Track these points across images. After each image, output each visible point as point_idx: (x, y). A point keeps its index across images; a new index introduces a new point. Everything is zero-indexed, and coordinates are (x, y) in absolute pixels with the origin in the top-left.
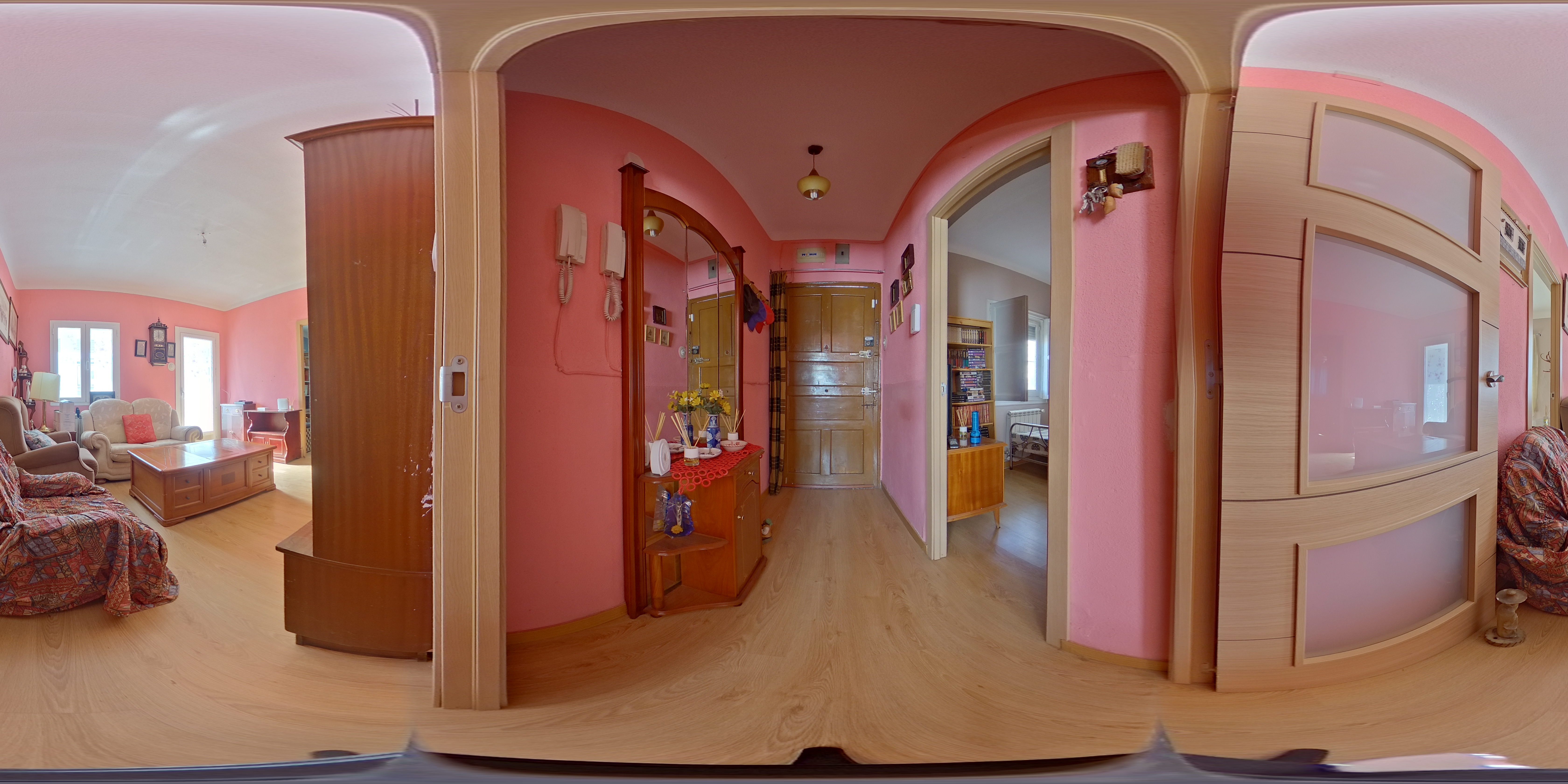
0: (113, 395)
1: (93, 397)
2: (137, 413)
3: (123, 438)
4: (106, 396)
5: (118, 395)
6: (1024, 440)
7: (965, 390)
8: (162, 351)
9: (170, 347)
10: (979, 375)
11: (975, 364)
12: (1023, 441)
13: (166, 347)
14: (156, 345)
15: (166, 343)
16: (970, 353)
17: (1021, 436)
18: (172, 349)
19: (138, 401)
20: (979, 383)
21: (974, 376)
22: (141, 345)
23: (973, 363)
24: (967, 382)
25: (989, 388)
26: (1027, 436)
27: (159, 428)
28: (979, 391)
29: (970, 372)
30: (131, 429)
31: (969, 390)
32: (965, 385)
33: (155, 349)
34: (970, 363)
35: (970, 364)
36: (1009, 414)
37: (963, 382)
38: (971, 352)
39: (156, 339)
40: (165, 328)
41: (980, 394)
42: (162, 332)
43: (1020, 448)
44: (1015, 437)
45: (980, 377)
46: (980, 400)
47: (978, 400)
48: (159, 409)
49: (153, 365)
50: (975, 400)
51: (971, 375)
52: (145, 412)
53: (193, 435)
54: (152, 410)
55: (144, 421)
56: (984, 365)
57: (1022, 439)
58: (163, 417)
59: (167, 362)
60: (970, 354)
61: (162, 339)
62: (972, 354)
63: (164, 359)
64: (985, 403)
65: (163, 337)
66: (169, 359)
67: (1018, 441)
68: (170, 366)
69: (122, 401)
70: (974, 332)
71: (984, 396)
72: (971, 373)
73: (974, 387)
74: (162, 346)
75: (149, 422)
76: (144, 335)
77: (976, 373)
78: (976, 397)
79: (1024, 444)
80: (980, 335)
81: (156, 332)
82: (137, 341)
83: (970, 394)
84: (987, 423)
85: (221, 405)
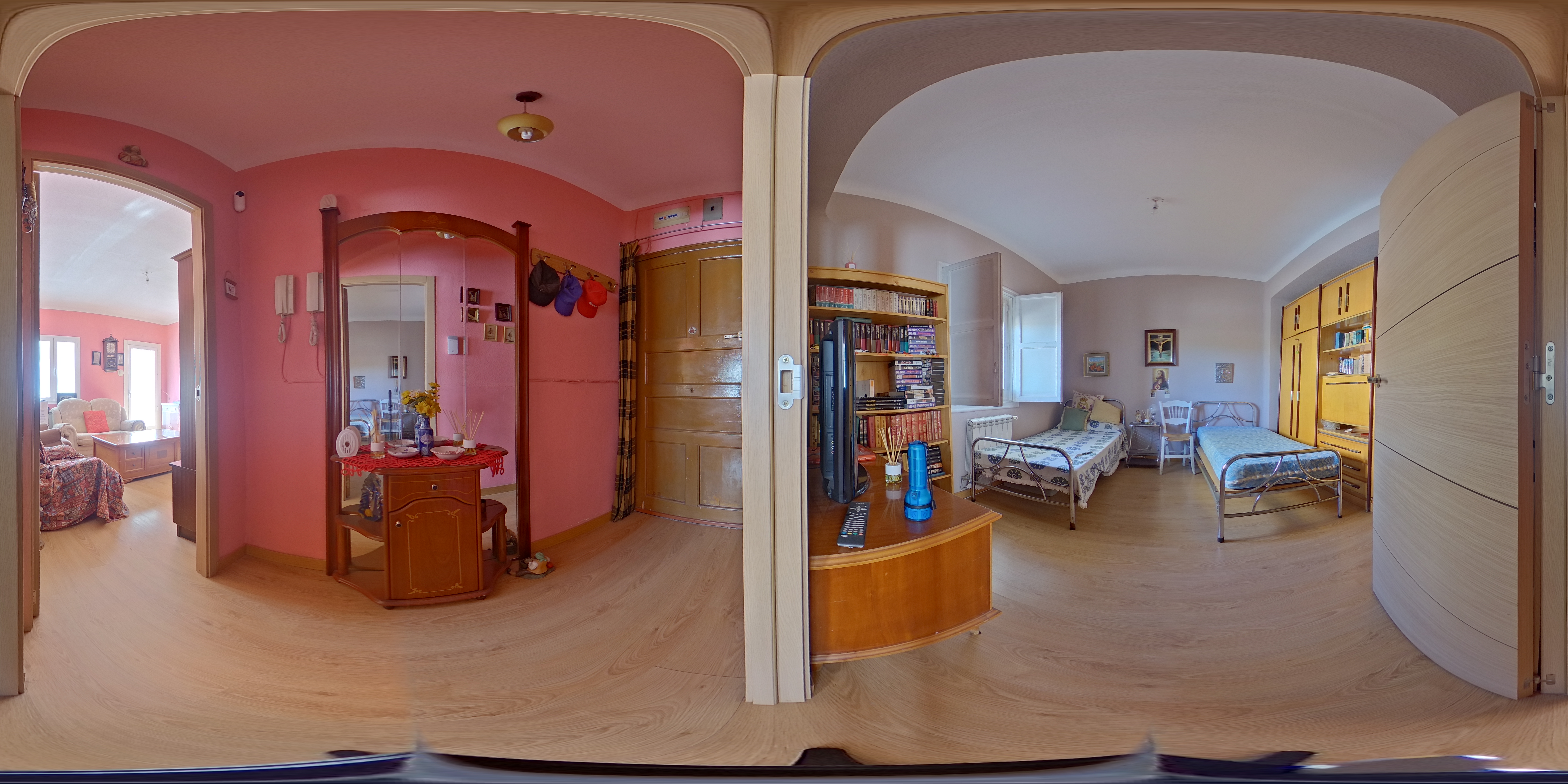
0: (75, 396)
1: (60, 397)
2: (94, 410)
3: (85, 429)
4: (70, 397)
5: (79, 395)
6: (995, 463)
7: (903, 389)
8: (114, 360)
9: (120, 357)
10: (925, 365)
11: (919, 349)
12: (993, 465)
13: (117, 357)
14: (109, 356)
15: (116, 354)
16: (911, 331)
17: (989, 456)
18: (122, 358)
19: (94, 400)
20: (926, 378)
21: (917, 368)
22: (97, 355)
23: (915, 346)
24: (907, 377)
25: (941, 386)
26: (1000, 458)
27: (111, 422)
28: (925, 390)
29: (912, 360)
30: (90, 422)
31: (909, 388)
32: (904, 382)
33: (108, 358)
34: (911, 346)
35: (911, 349)
36: (970, 424)
37: (900, 377)
38: (914, 330)
39: (109, 351)
40: (116, 342)
41: (927, 395)
42: (113, 345)
43: (988, 474)
44: (980, 458)
45: (927, 369)
46: (928, 405)
47: (924, 406)
48: (111, 407)
49: (106, 372)
50: (919, 406)
51: (913, 366)
52: (100, 409)
53: (137, 427)
54: (106, 408)
55: (100, 416)
56: (934, 351)
57: (991, 461)
58: (114, 413)
59: (117, 369)
60: (911, 334)
61: (113, 351)
62: (915, 334)
63: (115, 367)
64: (936, 410)
65: (115, 349)
66: (118, 366)
67: (985, 463)
68: (120, 373)
69: (83, 401)
70: (918, 301)
71: (933, 399)
72: (912, 363)
73: (918, 384)
74: (113, 356)
75: (104, 417)
76: (98, 347)
77: (920, 363)
78: (921, 401)
79: (995, 468)
80: (928, 305)
81: (108, 345)
82: (93, 352)
83: (911, 396)
84: (938, 440)
85: (162, 404)
